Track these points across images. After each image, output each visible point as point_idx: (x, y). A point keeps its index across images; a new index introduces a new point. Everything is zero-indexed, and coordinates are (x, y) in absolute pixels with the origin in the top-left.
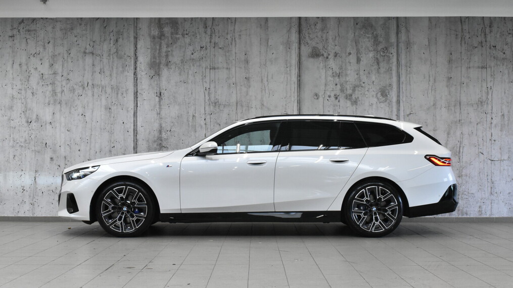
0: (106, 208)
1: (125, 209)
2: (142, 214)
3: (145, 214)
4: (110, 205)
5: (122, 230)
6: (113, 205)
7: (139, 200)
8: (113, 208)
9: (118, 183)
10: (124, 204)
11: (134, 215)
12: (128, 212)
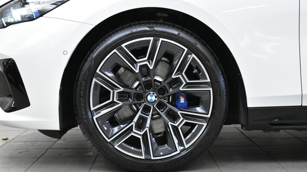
0: (104, 95)
1: (152, 98)
2: (199, 109)
3: (207, 109)
4: (114, 87)
5: (147, 152)
6: (122, 89)
7: (190, 74)
8: (121, 96)
9: (134, 30)
10: (149, 86)
11: (179, 112)
12: (161, 105)
